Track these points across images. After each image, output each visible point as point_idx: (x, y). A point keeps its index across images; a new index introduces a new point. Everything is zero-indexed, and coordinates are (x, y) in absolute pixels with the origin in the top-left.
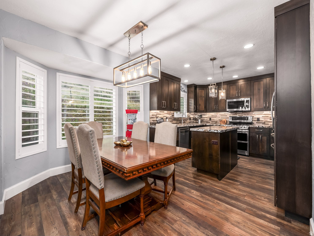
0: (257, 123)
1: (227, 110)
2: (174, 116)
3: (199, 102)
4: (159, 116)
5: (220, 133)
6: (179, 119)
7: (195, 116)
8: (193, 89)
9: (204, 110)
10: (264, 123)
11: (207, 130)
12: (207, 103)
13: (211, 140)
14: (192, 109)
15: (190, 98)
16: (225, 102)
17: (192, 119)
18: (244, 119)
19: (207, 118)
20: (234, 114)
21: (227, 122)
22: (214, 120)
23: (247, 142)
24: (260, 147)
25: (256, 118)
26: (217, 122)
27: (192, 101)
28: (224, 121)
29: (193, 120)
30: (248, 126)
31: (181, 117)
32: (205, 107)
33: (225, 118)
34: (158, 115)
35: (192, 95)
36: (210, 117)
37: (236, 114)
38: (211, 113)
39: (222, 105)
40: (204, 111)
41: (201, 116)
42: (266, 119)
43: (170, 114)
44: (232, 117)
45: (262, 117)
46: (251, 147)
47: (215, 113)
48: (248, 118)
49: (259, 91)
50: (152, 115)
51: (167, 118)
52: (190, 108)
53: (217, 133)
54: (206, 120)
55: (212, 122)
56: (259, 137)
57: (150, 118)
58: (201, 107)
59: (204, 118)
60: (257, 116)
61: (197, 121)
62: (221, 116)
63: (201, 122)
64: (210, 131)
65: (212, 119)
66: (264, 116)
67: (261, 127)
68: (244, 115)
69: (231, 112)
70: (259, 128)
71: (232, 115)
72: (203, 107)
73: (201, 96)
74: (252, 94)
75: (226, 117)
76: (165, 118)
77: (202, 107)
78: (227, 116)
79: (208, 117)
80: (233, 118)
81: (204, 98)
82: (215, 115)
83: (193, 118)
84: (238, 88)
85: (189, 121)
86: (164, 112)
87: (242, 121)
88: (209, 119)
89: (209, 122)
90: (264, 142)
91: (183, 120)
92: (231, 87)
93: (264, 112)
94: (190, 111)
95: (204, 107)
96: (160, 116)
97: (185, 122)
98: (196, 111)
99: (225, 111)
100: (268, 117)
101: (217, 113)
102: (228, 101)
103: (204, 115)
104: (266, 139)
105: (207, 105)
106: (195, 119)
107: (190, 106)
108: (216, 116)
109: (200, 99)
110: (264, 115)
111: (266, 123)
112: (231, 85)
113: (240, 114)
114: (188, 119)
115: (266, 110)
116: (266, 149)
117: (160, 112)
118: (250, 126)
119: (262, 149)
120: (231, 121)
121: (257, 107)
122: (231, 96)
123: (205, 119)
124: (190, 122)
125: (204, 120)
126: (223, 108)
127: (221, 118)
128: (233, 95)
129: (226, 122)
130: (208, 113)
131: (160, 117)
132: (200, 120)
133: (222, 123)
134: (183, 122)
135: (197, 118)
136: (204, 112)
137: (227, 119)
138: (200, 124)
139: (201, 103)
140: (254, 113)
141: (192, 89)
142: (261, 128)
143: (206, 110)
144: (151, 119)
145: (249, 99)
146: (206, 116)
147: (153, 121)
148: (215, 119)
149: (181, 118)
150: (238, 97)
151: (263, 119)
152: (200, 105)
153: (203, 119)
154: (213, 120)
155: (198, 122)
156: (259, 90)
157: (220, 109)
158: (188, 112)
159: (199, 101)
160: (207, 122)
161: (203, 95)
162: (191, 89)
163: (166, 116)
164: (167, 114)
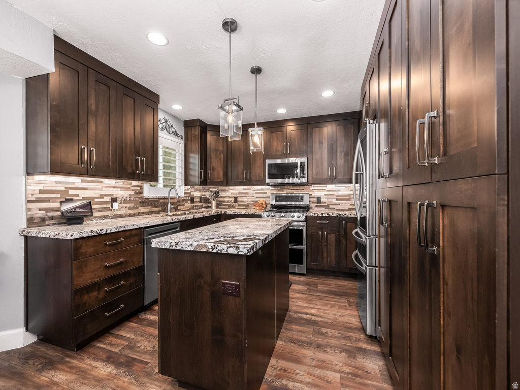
0: (316, 206)
1: (268, 181)
2: (141, 193)
3: (211, 162)
4: (77, 195)
5: (246, 256)
6: (161, 201)
7: (204, 193)
8: (197, 131)
9: (222, 179)
10: (327, 207)
11: (206, 246)
12: (229, 165)
13: (219, 279)
14: (195, 176)
15: (192, 152)
16: (262, 165)
17: (198, 200)
18: (296, 198)
19: (229, 197)
20: (279, 190)
21: (266, 206)
22: (243, 201)
23: (304, 247)
24: (325, 255)
25: (315, 198)
26: (247, 205)
27: (195, 159)
28: (262, 204)
29: (200, 202)
30: (305, 215)
31: (166, 195)
32: (226, 174)
33: (264, 198)
34: (71, 192)
35: (196, 146)
36: (236, 196)
37: (282, 190)
38: (237, 187)
39: (257, 170)
40: (222, 182)
41: (217, 194)
42: (330, 200)
43: (127, 189)
44: (275, 195)
45: (325, 195)
46: (309, 255)
47: (246, 187)
48: (302, 197)
49: (321, 145)
50: (41, 192)
51: (114, 200)
52: (191, 175)
53: (237, 255)
54: (228, 202)
55: (239, 205)
56: (322, 234)
57: (29, 202)
58: (216, 173)
59: (224, 197)
60: (316, 194)
61: (210, 205)
62: (256, 193)
63: (218, 206)
64: (215, 251)
65: (239, 199)
66: (328, 193)
67: (327, 215)
68: (296, 192)
69: (274, 185)
70: (322, 218)
71: (275, 192)
72: (221, 175)
73: (216, 150)
74: (309, 150)
75: (265, 195)
76: (108, 199)
77: (219, 174)
78: (266, 193)
79: (231, 195)
80: (278, 198)
81: (222, 154)
82: (245, 191)
83: (201, 198)
84: (285, 139)
85: (188, 205)
86: (102, 182)
87: (293, 203)
88: (233, 199)
89: (234, 207)
90: (330, 245)
91: (172, 204)
92: (274, 134)
93: (328, 185)
94: (191, 181)
95: (223, 175)
96: (82, 194)
97: (179, 208)
98: (204, 182)
99: (263, 183)
100: (333, 195)
101: (249, 187)
102: (268, 162)
103: (224, 191)
104: (333, 239)
105: (230, 169)
106: (206, 201)
107: (191, 169)
108: (247, 193)
109: (213, 156)
110: (327, 191)
111: (331, 206)
112: (274, 129)
113: (289, 189)
114: (188, 200)
115: (332, 183)
116: (334, 259)
117: (82, 181)
118: (308, 214)
119: (328, 258)
120: (274, 202)
121: (318, 176)
122: (274, 154)
123: (226, 199)
124: (193, 208)
125: (224, 201)
126: (259, 176)
127: (256, 198)
128: (277, 151)
129: (264, 206)
130: (231, 187)
131: (84, 199)
132: (214, 203)
133: (258, 208)
134: (171, 209)
135: (208, 197)
136: (223, 185)
137: (267, 200)
138: (214, 210)
139: (217, 163)
140: (311, 188)
141: (195, 131)
142: (325, 216)
143: (228, 181)
144: (30, 205)
145: (304, 160)
146: (228, 194)
147: (47, 210)
148: (245, 199)
149: (165, 198)
150: (286, 156)
151: (326, 200)
152: (213, 169)
153: (221, 199)
154: (240, 201)
155: (210, 207)
156: (321, 143)
157: (254, 178)
158: (186, 185)
159: (212, 160)
160: (230, 206)
161: (221, 148)
162: (193, 132)
163: (113, 195)
164: (114, 187)
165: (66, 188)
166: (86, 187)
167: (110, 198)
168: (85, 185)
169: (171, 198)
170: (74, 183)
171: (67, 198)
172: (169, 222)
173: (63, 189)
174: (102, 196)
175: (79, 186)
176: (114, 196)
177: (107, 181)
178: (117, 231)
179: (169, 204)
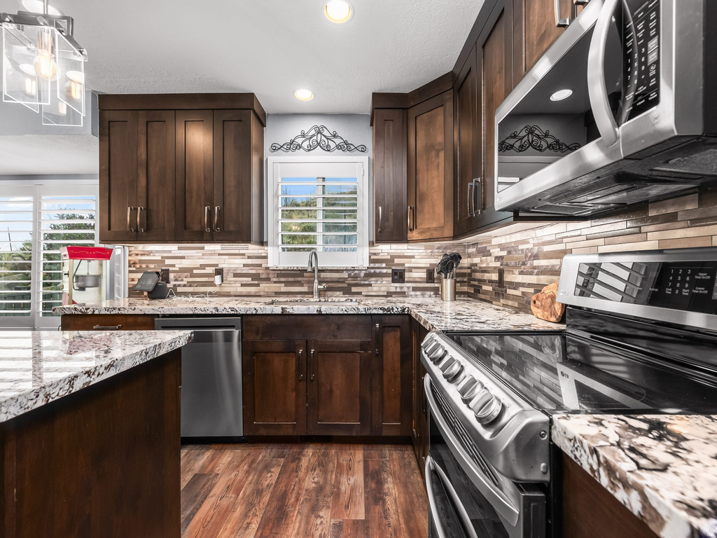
22: (513, 284)
51: (219, 272)
65: (506, 278)
76: (209, 270)
83: (430, 272)
88: (497, 277)
96: (179, 264)
114: (385, 275)
148: (517, 277)
154: (509, 284)
163: (217, 265)
164: (219, 254)
165: (162, 257)
166: (183, 255)
167: (214, 268)
168: (182, 253)
169: (320, 271)
170: (170, 252)
171: (163, 268)
172: (208, 312)
173: (160, 258)
174: (203, 267)
175: (176, 255)
176: (220, 266)
177: (209, 247)
178: (109, 313)
179: (316, 281)
